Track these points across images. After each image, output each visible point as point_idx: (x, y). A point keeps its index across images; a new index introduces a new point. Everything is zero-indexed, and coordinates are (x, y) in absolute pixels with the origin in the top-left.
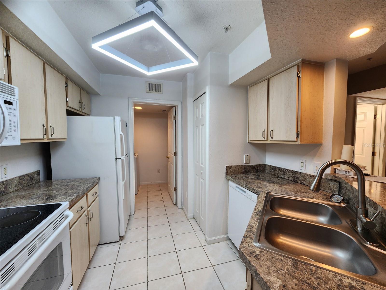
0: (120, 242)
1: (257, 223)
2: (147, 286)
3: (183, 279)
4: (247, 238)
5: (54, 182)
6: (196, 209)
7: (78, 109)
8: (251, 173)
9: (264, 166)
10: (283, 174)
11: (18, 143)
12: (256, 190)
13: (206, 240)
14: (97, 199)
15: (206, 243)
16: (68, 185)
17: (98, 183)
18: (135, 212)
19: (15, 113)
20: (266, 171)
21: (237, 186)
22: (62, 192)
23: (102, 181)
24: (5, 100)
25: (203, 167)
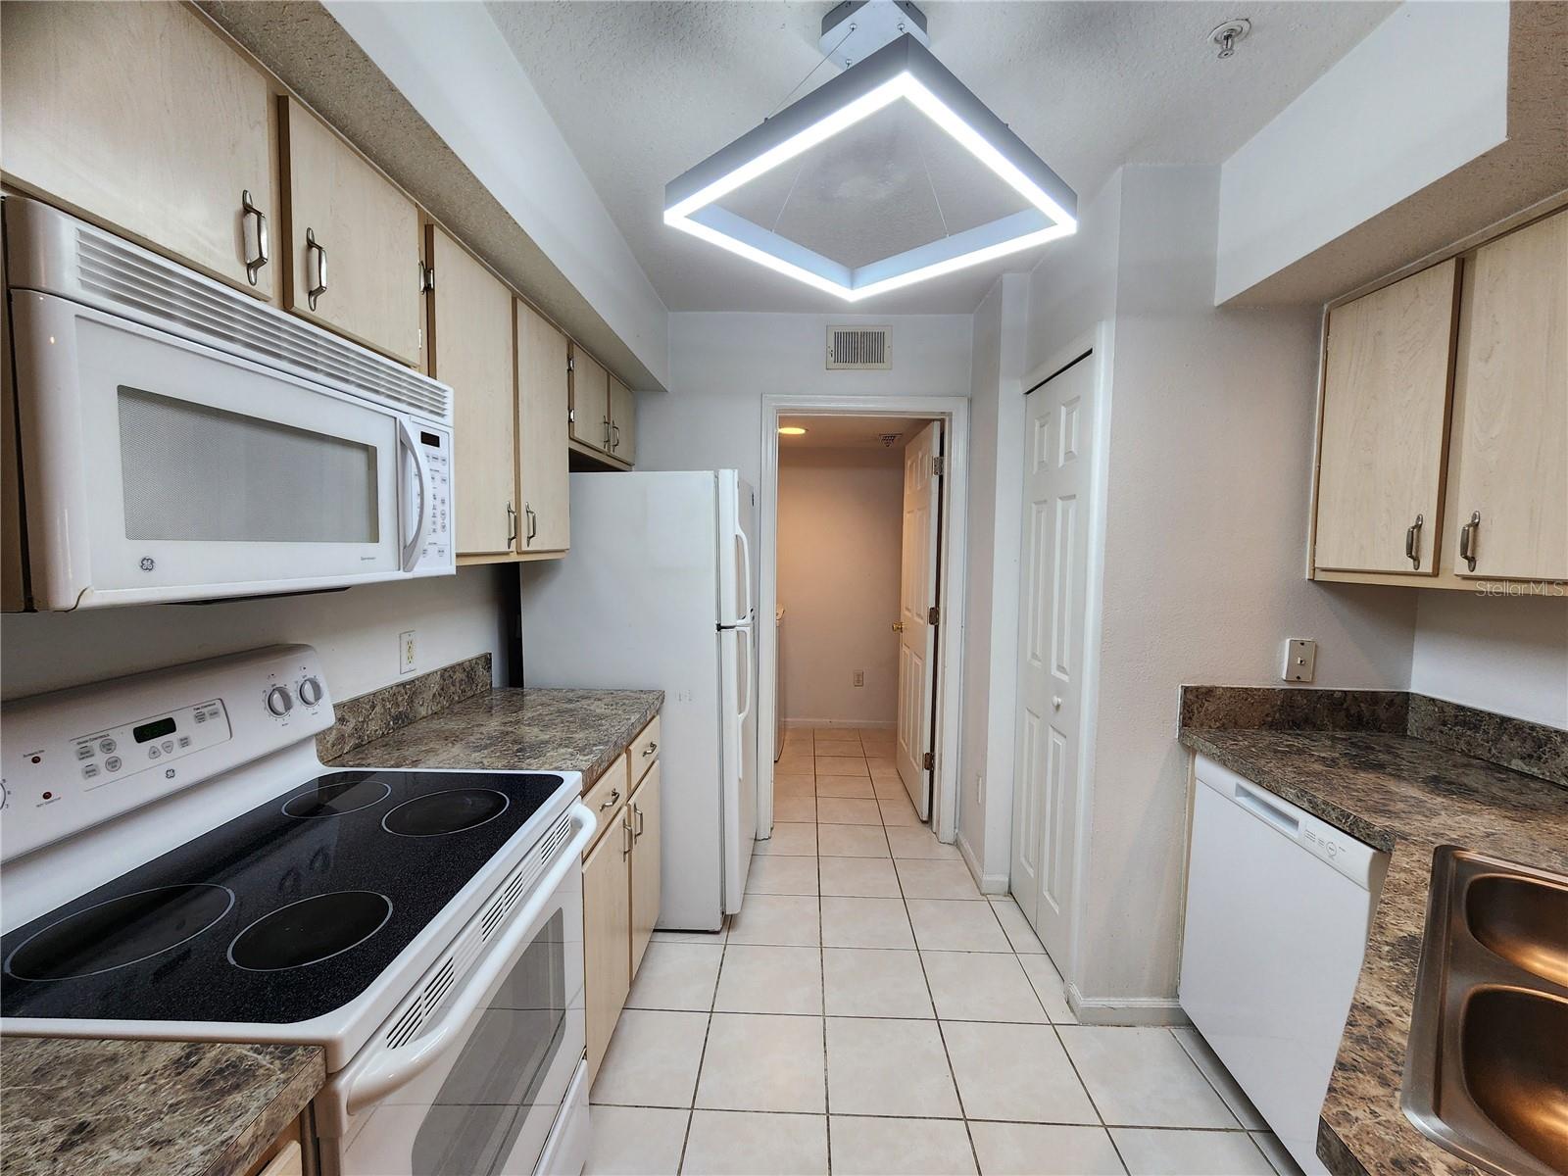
0: (724, 935)
1: (1409, 1006)
2: (828, 1130)
3: (973, 1148)
4: (1360, 1075)
5: (530, 695)
6: (1023, 859)
7: (600, 446)
8: (1319, 728)
9: (1397, 701)
10: (1530, 756)
11: (449, 568)
12: (1369, 825)
13: (1068, 1003)
14: (654, 767)
15: (1071, 1014)
16: (571, 710)
17: (658, 711)
18: (772, 829)
19: (444, 469)
20: (1413, 724)
21: (1242, 788)
22: (557, 733)
23: (670, 706)
24: (423, 433)
25: (1063, 681)
